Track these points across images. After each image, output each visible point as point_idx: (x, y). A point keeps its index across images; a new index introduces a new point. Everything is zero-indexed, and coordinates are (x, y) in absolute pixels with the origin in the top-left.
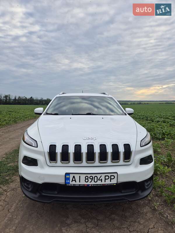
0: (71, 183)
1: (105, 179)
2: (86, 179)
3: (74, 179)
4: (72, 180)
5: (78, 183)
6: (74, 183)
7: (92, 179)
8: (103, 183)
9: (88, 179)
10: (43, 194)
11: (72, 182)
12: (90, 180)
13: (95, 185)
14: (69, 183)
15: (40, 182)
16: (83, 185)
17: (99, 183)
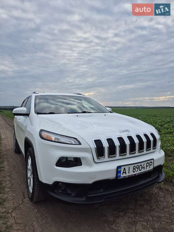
0: (122, 176)
1: (147, 166)
2: (134, 169)
3: (124, 172)
4: (123, 173)
5: (127, 174)
6: (124, 175)
7: (138, 168)
8: (145, 170)
9: (135, 169)
10: (90, 196)
11: (123, 174)
12: (136, 169)
13: (140, 173)
14: (120, 176)
15: (90, 182)
16: (131, 176)
17: (143, 170)
